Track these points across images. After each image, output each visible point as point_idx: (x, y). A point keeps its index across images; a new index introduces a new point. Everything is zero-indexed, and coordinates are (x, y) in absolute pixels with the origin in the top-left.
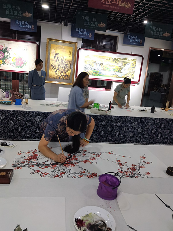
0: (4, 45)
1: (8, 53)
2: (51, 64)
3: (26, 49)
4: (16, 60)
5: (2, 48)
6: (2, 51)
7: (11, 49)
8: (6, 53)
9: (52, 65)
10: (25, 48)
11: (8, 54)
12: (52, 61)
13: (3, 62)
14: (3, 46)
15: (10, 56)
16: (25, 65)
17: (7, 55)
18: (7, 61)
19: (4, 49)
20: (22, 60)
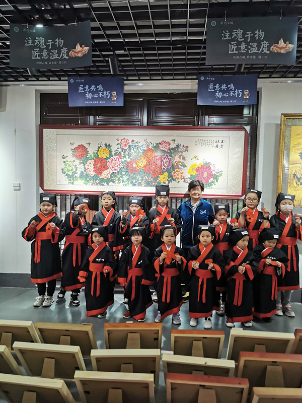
0: (174, 140)
1: (180, 156)
2: (293, 172)
3: (220, 144)
4: (197, 170)
5: (168, 147)
6: (168, 153)
7: (187, 147)
8: (177, 158)
9: (294, 175)
10: (217, 144)
11: (181, 160)
12: (295, 165)
13: (169, 178)
14: (171, 142)
15: (186, 163)
16: (217, 181)
17: (179, 162)
18: (178, 175)
19: (172, 149)
20: (210, 169)
